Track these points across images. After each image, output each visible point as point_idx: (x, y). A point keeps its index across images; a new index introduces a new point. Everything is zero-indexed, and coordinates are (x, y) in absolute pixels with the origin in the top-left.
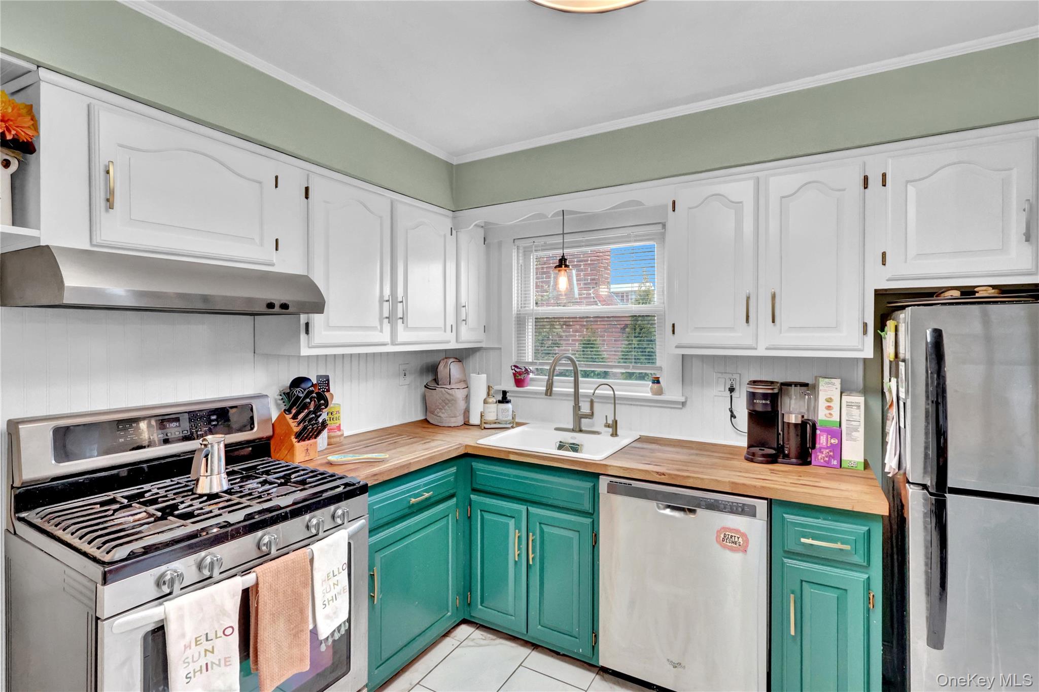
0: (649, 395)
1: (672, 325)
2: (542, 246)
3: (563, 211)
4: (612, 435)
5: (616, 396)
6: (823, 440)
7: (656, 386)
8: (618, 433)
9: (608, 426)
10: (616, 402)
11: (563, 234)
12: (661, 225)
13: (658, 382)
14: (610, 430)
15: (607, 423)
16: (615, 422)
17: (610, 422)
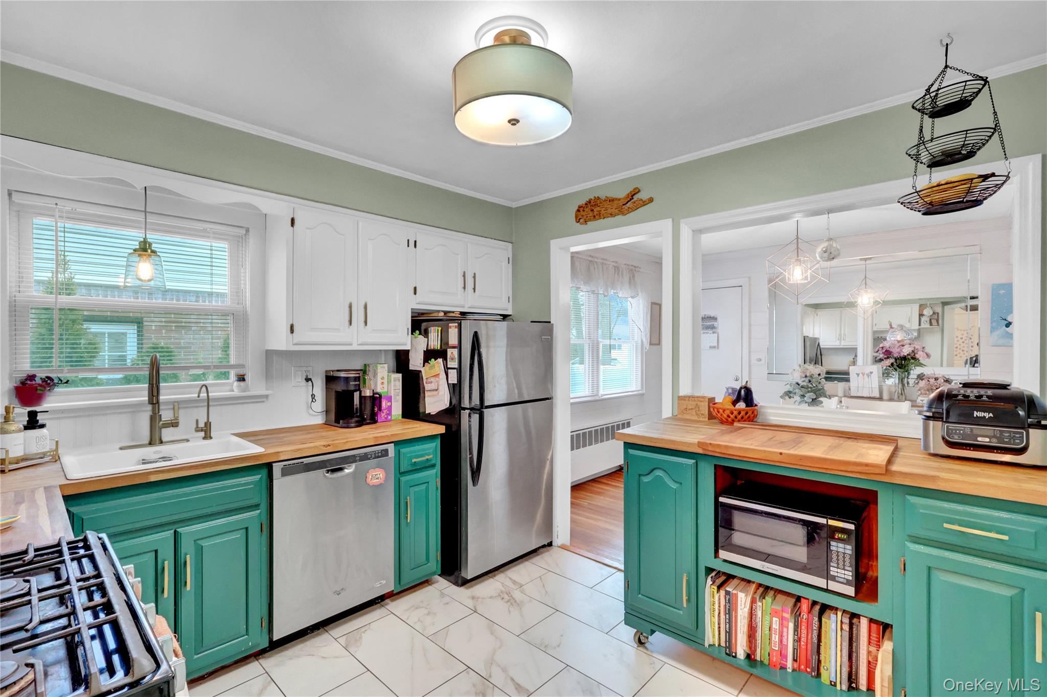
0: (236, 392)
1: (289, 327)
2: (67, 212)
3: (145, 187)
4: (205, 438)
5: (210, 398)
6: (384, 404)
7: (242, 384)
8: (212, 435)
9: (198, 429)
10: (210, 404)
11: (145, 212)
12: (245, 229)
13: (244, 380)
14: (202, 434)
15: (197, 427)
16: (208, 425)
17: (202, 425)
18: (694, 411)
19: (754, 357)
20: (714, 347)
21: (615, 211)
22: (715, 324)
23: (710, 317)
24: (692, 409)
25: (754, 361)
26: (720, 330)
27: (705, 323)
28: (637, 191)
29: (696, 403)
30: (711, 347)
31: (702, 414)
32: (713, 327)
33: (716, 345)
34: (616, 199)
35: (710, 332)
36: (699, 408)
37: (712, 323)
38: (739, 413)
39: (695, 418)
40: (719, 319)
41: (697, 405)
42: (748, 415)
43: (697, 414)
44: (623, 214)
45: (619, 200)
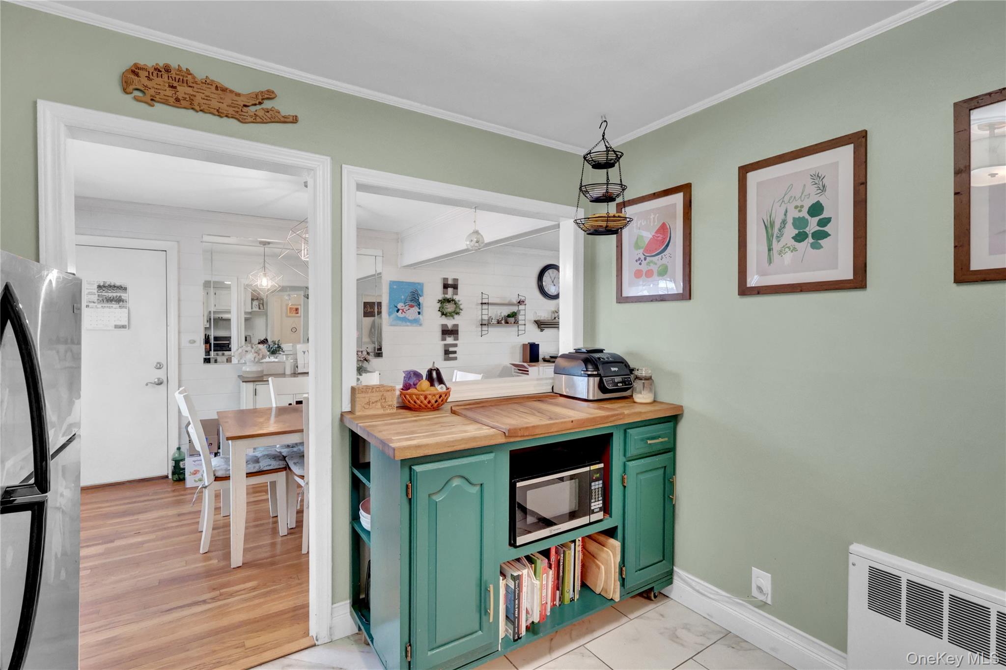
18: (379, 404)
19: (185, 339)
20: (123, 327)
21: (228, 108)
22: (124, 296)
23: (115, 287)
24: (377, 401)
25: (185, 343)
26: (131, 304)
27: (106, 294)
28: (270, 95)
29: (382, 393)
30: (116, 327)
31: (389, 405)
32: (119, 300)
33: (126, 323)
34: (231, 92)
35: (114, 306)
36: (385, 399)
37: (118, 294)
38: (440, 397)
39: (381, 412)
40: (129, 290)
41: (383, 395)
42: (441, 398)
43: (383, 407)
44: (242, 121)
45: (238, 95)
